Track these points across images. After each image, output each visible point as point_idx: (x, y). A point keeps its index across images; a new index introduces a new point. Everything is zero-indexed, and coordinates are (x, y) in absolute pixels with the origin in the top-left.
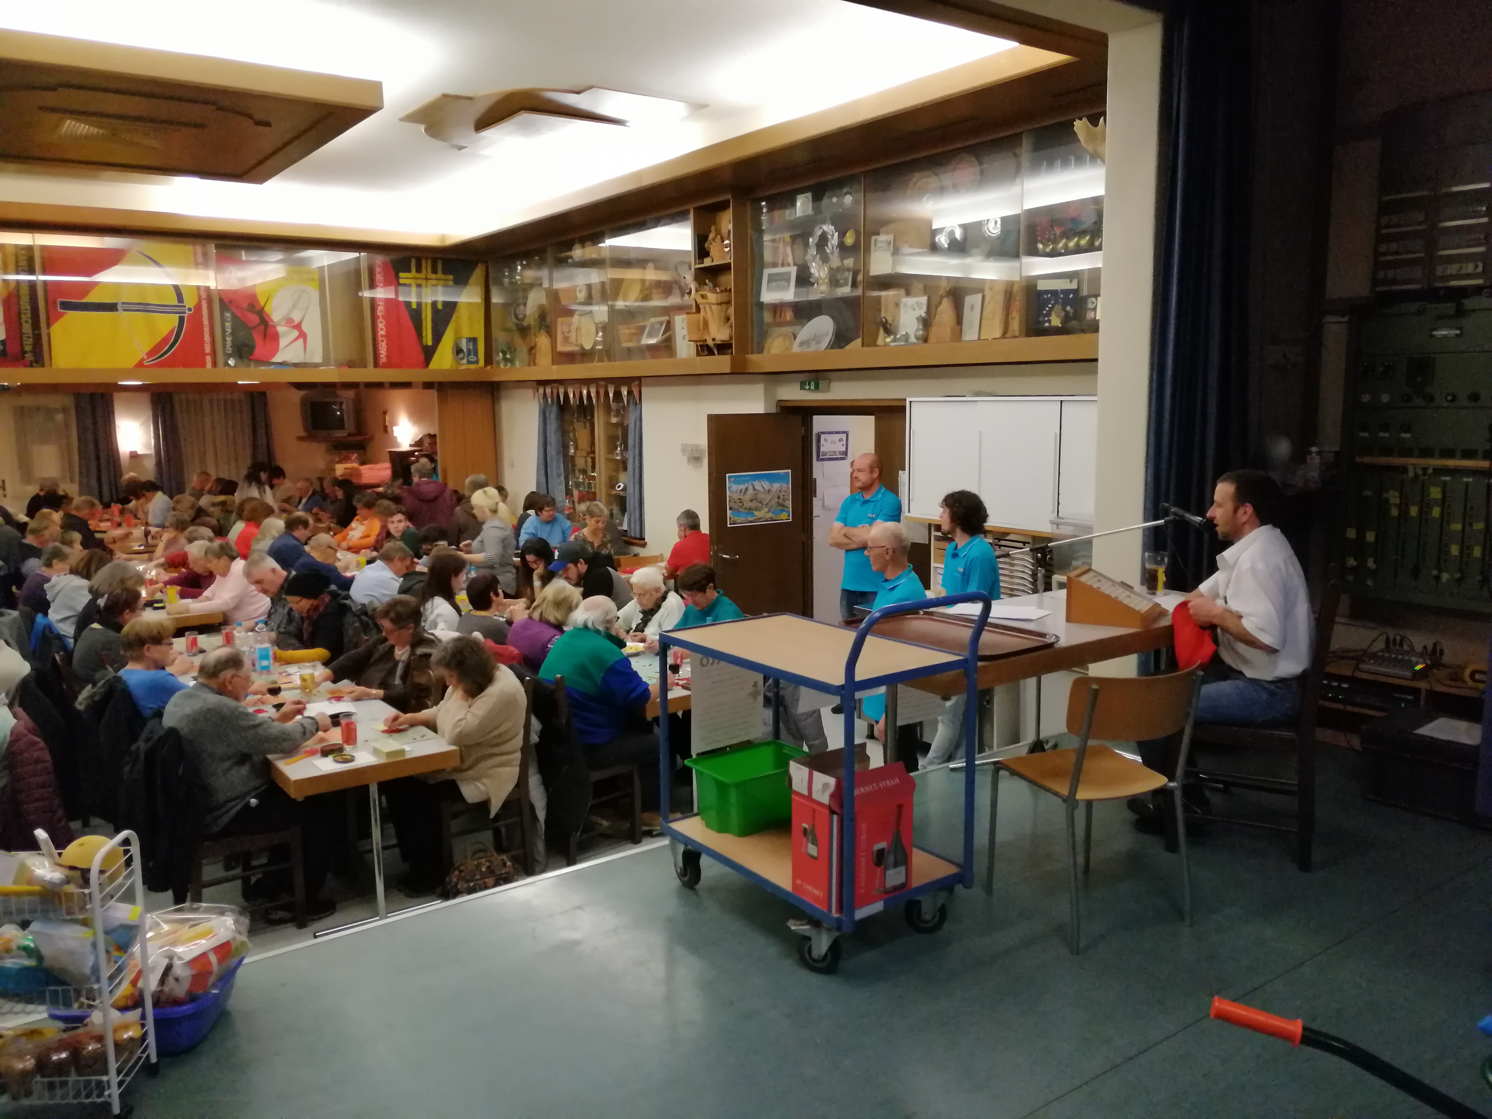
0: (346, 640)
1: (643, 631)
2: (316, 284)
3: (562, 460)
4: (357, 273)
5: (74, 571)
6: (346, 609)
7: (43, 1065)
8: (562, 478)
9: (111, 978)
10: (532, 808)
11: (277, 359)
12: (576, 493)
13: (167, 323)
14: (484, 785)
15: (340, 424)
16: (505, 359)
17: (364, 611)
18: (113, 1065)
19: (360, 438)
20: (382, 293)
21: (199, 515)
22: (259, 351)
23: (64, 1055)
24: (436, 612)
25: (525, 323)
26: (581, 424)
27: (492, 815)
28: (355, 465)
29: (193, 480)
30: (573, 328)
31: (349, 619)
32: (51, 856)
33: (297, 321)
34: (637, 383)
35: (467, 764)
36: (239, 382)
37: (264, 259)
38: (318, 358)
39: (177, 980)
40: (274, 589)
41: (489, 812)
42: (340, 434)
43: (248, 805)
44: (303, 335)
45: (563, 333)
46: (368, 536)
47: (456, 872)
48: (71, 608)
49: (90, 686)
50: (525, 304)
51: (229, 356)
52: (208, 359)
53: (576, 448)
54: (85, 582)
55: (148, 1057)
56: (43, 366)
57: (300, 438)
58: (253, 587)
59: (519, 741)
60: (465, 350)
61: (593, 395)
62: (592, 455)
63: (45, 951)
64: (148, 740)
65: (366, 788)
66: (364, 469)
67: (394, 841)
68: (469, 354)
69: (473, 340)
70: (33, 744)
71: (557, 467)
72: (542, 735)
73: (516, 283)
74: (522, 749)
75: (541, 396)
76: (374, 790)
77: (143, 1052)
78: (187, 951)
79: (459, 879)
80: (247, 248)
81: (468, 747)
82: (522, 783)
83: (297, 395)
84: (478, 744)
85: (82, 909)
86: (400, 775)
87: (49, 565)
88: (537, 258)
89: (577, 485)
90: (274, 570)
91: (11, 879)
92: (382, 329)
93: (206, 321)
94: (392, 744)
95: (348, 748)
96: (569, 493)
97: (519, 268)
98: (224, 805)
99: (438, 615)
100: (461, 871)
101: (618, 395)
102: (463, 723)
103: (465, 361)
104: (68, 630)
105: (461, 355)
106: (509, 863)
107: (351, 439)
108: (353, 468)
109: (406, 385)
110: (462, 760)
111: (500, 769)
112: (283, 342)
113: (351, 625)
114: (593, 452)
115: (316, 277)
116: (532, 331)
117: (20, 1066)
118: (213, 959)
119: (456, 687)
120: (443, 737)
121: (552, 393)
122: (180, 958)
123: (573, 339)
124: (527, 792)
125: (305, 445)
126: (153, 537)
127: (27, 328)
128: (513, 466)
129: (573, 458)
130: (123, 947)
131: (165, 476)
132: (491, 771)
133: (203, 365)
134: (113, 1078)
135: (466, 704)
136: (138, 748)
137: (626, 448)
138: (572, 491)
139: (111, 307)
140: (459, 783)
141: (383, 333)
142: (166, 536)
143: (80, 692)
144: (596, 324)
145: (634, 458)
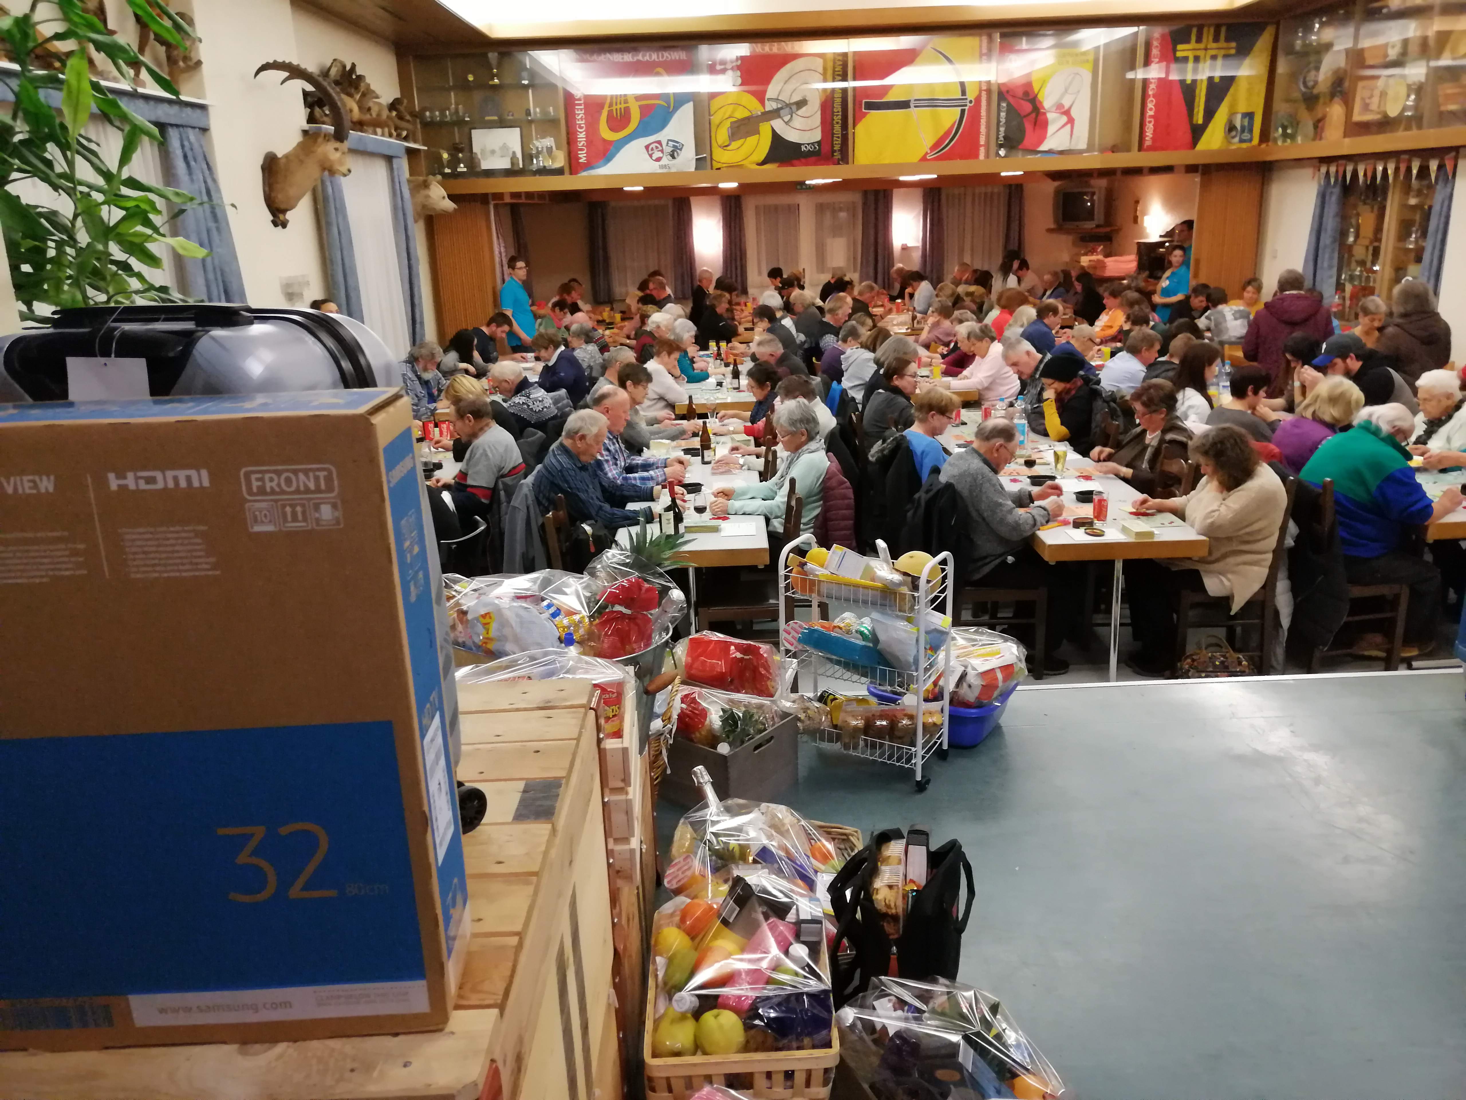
0: (1093, 425)
1: (1425, 443)
2: (1090, 66)
3: (1337, 249)
4: (1133, 50)
5: (864, 346)
6: (1096, 394)
7: (869, 728)
8: (1335, 270)
9: (926, 670)
10: (1277, 613)
11: (1043, 147)
12: (1348, 288)
13: (950, 116)
14: (1229, 580)
15: (1090, 214)
16: (1285, 135)
17: (1113, 398)
18: (920, 740)
19: (1108, 229)
20: (1155, 72)
21: (957, 301)
22: (1028, 141)
23: (884, 723)
24: (1187, 404)
25: (1315, 91)
26: (1367, 208)
27: (1232, 613)
28: (1100, 257)
29: (952, 269)
30: (1377, 93)
31: (1099, 404)
32: (887, 562)
33: (1066, 107)
34: (1453, 154)
35: (1216, 555)
36: (1003, 174)
37: (1036, 47)
38: (1082, 145)
39: (970, 686)
40: (1028, 371)
41: (1230, 610)
42: (1089, 225)
43: (1004, 562)
44: (1071, 121)
45: (1363, 99)
46: (1111, 327)
47: (1189, 660)
48: (860, 379)
49: (880, 442)
50: (1317, 69)
51: (1001, 146)
52: (982, 151)
53: (1357, 236)
54: (871, 355)
55: (941, 744)
56: (847, 163)
57: (1050, 231)
58: (1008, 369)
59: (1272, 542)
60: (1239, 128)
61: (1390, 172)
62: (1376, 244)
63: (882, 637)
64: (927, 492)
65: (1111, 563)
66: (1110, 262)
67: (1129, 621)
68: (1243, 130)
69: (1250, 116)
70: (843, 483)
71: (1329, 259)
72: (1298, 539)
73: (1311, 44)
74: (1274, 551)
75: (1323, 177)
76: (1119, 566)
77: (939, 738)
78: (980, 664)
79: (1191, 667)
80: (1029, 35)
81: (1217, 539)
82: (1269, 585)
83: (1051, 186)
84: (1229, 539)
85: (912, 609)
86: (1145, 556)
87: (845, 341)
88: (1342, 12)
89: (1352, 278)
90: (1028, 353)
91: (860, 574)
92: (1151, 109)
93: (983, 113)
94: (1141, 525)
95: (1098, 524)
96: (1340, 287)
97: (1317, 26)
98: (985, 558)
99: (1190, 407)
100: (1193, 660)
101: (1424, 171)
102: (1216, 514)
103: (1237, 140)
104: (859, 396)
105: (1234, 133)
106: (1244, 663)
107: (1099, 230)
108: (1098, 261)
109: (1168, 169)
110: (1210, 553)
111: (1248, 567)
112: (1051, 129)
113: (1100, 411)
114: (1379, 240)
115: (1091, 58)
116: (1321, 101)
117: (854, 723)
118: (1000, 676)
119: (1211, 477)
120: (1192, 526)
121: (1337, 172)
122: (974, 669)
123: (1374, 106)
124: (1274, 596)
125: (1054, 236)
126: (918, 322)
127: (837, 128)
128: (1275, 257)
129: (1350, 248)
130: (934, 648)
131: (928, 268)
132: (1242, 568)
133: (977, 156)
134: (919, 750)
135: (1220, 496)
136: (920, 498)
137: (1424, 234)
138: (1344, 285)
139: (904, 105)
140: (1202, 574)
141: (1151, 113)
142: (931, 320)
143: (872, 446)
144: (1409, 86)
145: (1434, 248)
